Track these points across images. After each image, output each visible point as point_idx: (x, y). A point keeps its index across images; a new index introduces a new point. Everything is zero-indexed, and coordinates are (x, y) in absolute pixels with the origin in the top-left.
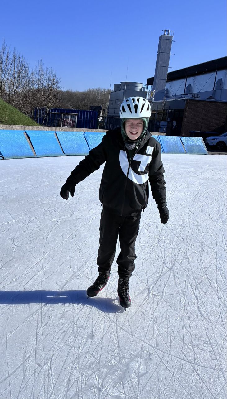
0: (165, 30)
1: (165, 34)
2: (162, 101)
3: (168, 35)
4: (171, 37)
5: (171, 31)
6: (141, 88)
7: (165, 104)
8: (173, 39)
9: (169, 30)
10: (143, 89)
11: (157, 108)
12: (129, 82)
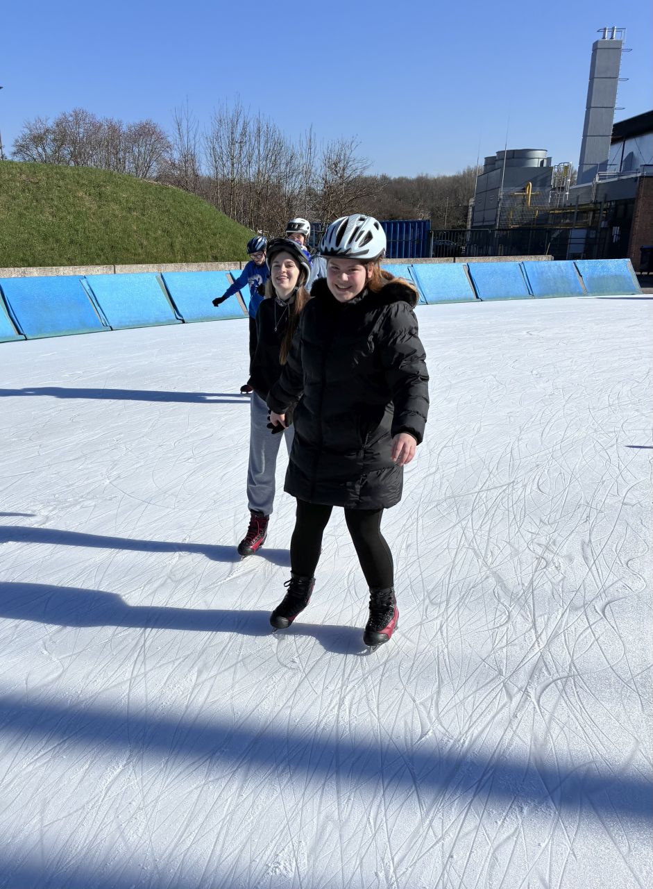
0: (605, 29)
1: (604, 38)
2: (590, 184)
3: (612, 38)
4: (620, 42)
5: (620, 30)
6: (541, 160)
7: (597, 190)
8: (623, 47)
9: (613, 29)
10: (545, 161)
11: (577, 201)
12: (514, 151)
